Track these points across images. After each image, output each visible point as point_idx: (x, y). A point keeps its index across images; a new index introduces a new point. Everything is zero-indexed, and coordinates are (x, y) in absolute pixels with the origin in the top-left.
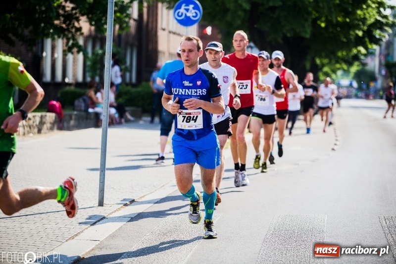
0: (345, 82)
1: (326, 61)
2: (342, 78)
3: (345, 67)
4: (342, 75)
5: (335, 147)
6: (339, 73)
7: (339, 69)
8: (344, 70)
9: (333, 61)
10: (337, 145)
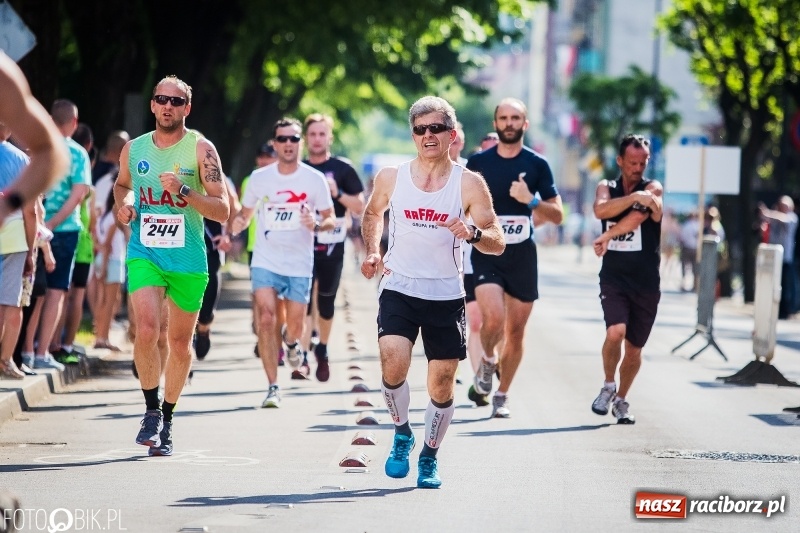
1: (305, 71)
5: (361, 453)
6: (371, 122)
7: (366, 102)
8: (390, 109)
9: (339, 71)
10: (369, 443)
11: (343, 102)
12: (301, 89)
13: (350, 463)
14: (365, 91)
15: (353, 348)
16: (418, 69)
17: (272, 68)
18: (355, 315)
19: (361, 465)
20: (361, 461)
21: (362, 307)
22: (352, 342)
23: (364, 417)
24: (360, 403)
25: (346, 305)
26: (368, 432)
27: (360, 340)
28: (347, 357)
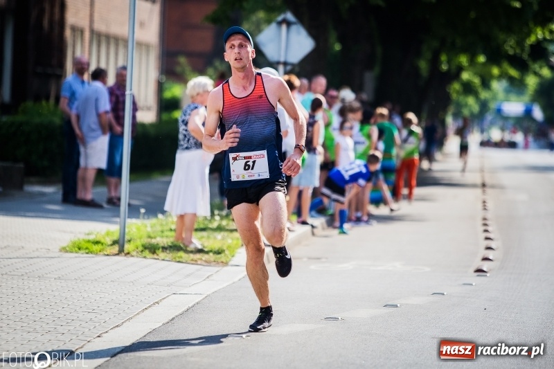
0: (514, 107)
2: (507, 100)
3: (513, 72)
4: (507, 91)
5: (485, 265)
8: (511, 80)
9: (482, 59)
10: (490, 260)
12: (460, 69)
13: (479, 271)
15: (485, 209)
16: (525, 57)
17: (444, 58)
18: (488, 190)
19: (485, 272)
20: (485, 269)
21: (493, 187)
22: (485, 206)
23: (489, 246)
24: (487, 238)
25: (484, 185)
26: (490, 255)
27: (489, 205)
28: (481, 214)
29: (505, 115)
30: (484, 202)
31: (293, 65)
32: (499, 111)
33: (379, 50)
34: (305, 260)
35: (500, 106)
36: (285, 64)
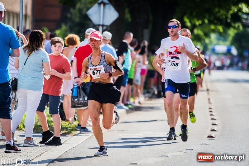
0: (222, 48)
2: (218, 44)
3: (221, 28)
4: (219, 39)
5: (213, 134)
6: (214, 36)
7: (214, 31)
8: (220, 34)
9: (206, 21)
10: (215, 131)
11: (206, 30)
12: (194, 27)
13: (210, 137)
14: (213, 27)
15: (210, 103)
16: (229, 20)
18: (210, 93)
19: (213, 137)
20: (213, 136)
21: (212, 91)
22: (209, 101)
23: (214, 123)
24: (212, 119)
25: (208, 90)
26: (215, 128)
27: (212, 101)
28: (208, 106)
29: (217, 52)
30: (209, 99)
31: (107, 26)
32: (213, 50)
33: (151, 18)
34: (116, 131)
35: (214, 47)
36: (103, 26)
